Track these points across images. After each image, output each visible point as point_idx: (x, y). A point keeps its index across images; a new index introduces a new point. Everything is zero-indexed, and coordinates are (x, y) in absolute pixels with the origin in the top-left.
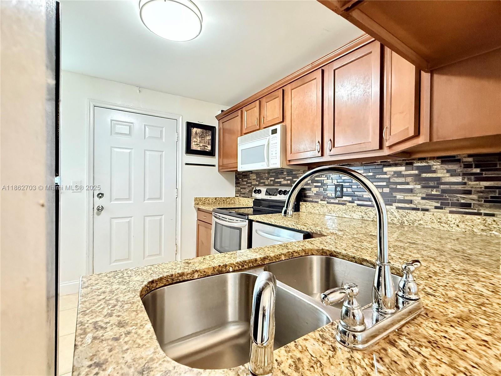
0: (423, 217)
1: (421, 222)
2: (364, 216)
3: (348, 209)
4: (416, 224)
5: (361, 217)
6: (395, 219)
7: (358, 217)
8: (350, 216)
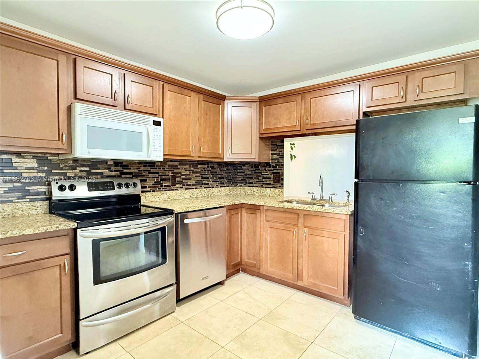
2: (192, 195)
5: (190, 196)
7: (188, 197)
8: (184, 197)
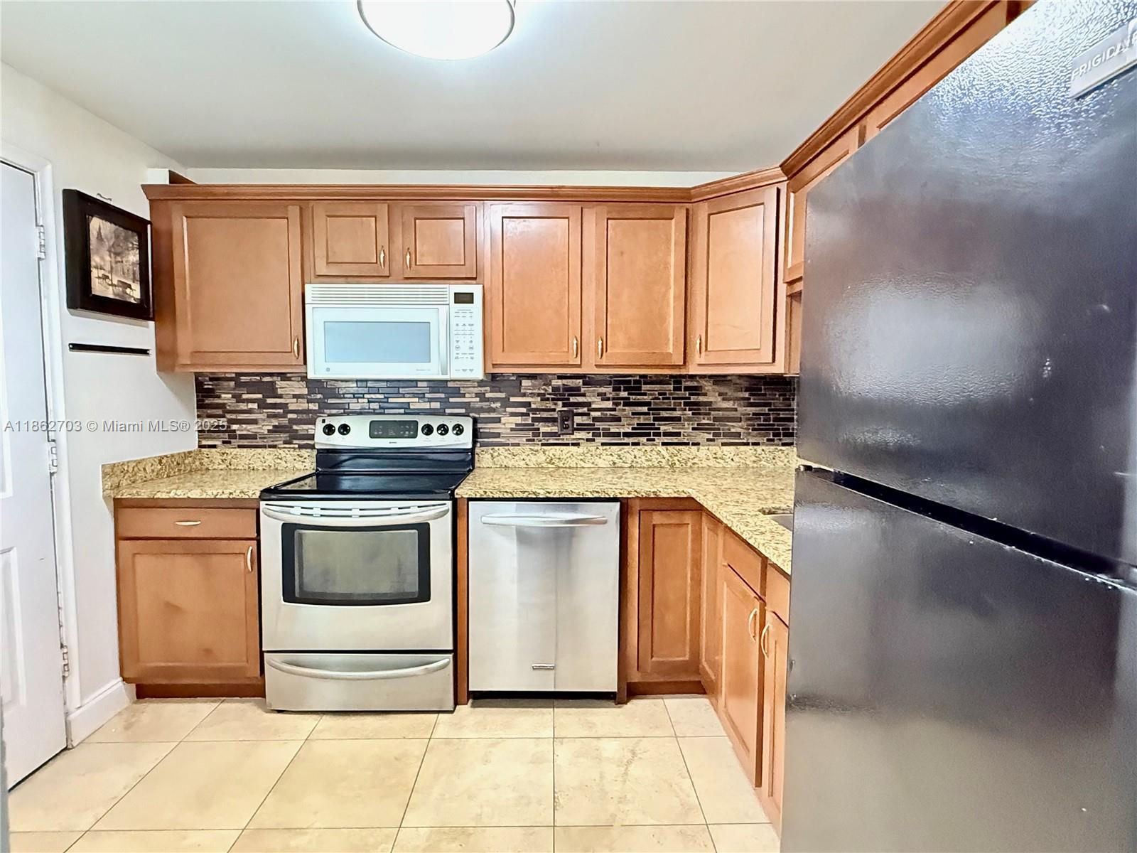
0: (697, 453)
1: (696, 460)
2: (617, 461)
3: (587, 453)
4: (689, 464)
5: (611, 463)
6: (663, 460)
